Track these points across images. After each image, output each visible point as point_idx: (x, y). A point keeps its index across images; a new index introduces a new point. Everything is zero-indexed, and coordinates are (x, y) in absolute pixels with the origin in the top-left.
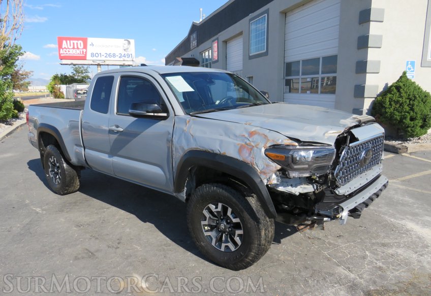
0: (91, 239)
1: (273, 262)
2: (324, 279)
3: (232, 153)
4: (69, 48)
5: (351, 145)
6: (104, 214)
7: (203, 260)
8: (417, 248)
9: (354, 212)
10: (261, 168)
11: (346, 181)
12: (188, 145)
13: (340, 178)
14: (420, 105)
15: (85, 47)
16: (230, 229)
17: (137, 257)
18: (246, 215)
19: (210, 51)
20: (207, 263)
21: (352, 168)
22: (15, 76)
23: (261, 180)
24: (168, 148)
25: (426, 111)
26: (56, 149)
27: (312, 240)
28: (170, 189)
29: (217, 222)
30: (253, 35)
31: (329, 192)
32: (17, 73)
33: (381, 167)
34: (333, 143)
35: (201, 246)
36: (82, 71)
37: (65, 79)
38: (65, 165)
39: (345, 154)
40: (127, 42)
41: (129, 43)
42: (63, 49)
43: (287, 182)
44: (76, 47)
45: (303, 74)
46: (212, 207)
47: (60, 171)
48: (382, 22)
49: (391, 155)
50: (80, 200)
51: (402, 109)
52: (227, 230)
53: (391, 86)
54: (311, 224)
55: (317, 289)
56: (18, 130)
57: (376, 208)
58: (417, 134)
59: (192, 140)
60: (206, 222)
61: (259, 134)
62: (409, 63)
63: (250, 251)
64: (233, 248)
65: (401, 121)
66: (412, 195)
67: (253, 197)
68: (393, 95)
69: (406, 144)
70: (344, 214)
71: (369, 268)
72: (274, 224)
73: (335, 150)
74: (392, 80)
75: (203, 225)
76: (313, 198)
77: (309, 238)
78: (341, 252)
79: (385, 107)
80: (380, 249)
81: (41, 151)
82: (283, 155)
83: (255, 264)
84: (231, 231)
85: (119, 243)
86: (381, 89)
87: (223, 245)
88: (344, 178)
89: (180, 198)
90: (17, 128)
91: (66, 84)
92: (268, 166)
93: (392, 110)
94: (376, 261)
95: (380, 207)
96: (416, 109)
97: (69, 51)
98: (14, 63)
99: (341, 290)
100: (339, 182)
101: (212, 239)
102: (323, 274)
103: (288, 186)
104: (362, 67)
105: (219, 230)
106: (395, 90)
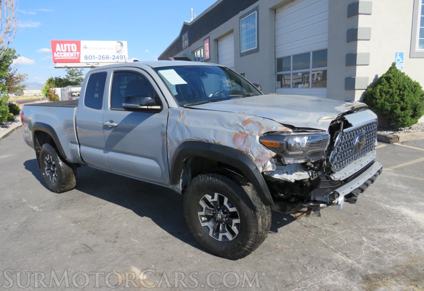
0: (88, 234)
1: (270, 251)
2: (322, 265)
3: (226, 142)
4: (63, 51)
5: (344, 130)
6: (101, 210)
7: (201, 251)
8: (413, 232)
9: (350, 198)
10: (256, 155)
11: (342, 167)
12: (183, 137)
13: (335, 164)
14: (410, 95)
15: (79, 50)
16: (227, 219)
17: (135, 250)
18: (243, 204)
19: (202, 50)
20: (204, 253)
21: (347, 154)
22: (10, 79)
23: (257, 168)
24: (163, 140)
25: (417, 100)
26: (51, 147)
27: (309, 228)
28: (166, 182)
29: (214, 212)
30: (243, 32)
31: (325, 178)
32: (11, 76)
33: (375, 154)
34: (327, 129)
35: (199, 237)
36: (76, 74)
37: (59, 82)
38: (61, 163)
39: (339, 139)
40: (119, 43)
41: (122, 44)
42: (57, 52)
43: (282, 170)
44: (69, 50)
45: (294, 69)
46: (209, 197)
47: (56, 169)
48: (370, 14)
49: (383, 145)
50: (76, 197)
51: (393, 99)
52: (224, 220)
53: (381, 78)
54: (308, 211)
55: (316, 276)
56: (14, 133)
57: (371, 196)
58: (408, 123)
59: (186, 131)
60: (203, 213)
61: (253, 122)
62: (398, 54)
63: (248, 239)
64: (230, 238)
65: (392, 112)
66: (405, 182)
67: (248, 185)
68: (383, 86)
69: (397, 134)
70: (341, 199)
71: (366, 254)
72: (270, 213)
73: (329, 135)
74: (381, 72)
75: (200, 216)
76: (309, 184)
77: (306, 226)
78: (338, 238)
79: (375, 98)
80: (376, 235)
81: (36, 150)
82: (277, 142)
83: (253, 253)
84: (228, 220)
85: (116, 237)
86: (371, 81)
87: (221, 235)
88: (339, 163)
89: (176, 190)
90: (13, 130)
91: (61, 87)
92: (263, 153)
93: (382, 100)
94: (372, 246)
95: (375, 195)
96: (407, 99)
97: (62, 55)
98: (8, 66)
99: (339, 276)
100: (334, 168)
101: (209, 229)
102: (321, 260)
103: (283, 173)
104: (351, 60)
105: (216, 220)
106: (385, 81)
